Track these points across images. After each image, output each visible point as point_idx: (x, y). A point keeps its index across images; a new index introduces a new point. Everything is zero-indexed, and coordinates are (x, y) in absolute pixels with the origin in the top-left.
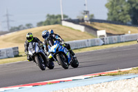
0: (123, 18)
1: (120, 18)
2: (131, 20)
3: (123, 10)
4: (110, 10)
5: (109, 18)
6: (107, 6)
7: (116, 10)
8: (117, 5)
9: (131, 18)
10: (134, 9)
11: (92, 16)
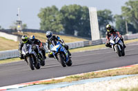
0: (56, 27)
1: (53, 28)
2: (63, 29)
3: (55, 20)
4: (43, 20)
5: (42, 28)
6: (39, 16)
7: (49, 20)
8: (49, 15)
9: (64, 27)
10: (67, 18)
11: (25, 26)
